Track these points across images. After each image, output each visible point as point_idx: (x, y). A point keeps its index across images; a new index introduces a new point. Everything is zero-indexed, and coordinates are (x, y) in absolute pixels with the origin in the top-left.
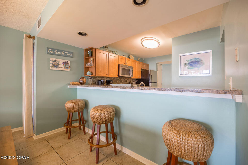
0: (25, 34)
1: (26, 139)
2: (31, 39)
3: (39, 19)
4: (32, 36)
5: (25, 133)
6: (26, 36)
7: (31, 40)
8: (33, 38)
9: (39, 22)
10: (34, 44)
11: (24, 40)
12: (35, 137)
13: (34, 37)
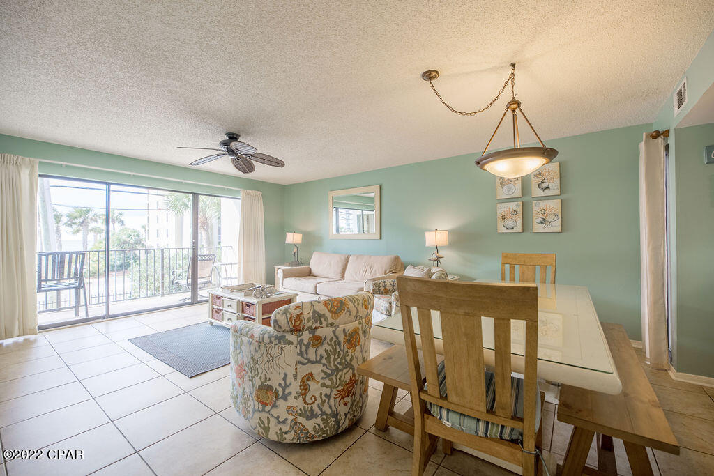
0: (644, 134)
1: (650, 369)
2: (660, 140)
3: (681, 86)
4: (662, 129)
5: (648, 355)
6: (647, 137)
7: (660, 142)
8: (666, 134)
9: (680, 94)
10: (667, 147)
11: (642, 146)
12: (673, 374)
13: (667, 131)
